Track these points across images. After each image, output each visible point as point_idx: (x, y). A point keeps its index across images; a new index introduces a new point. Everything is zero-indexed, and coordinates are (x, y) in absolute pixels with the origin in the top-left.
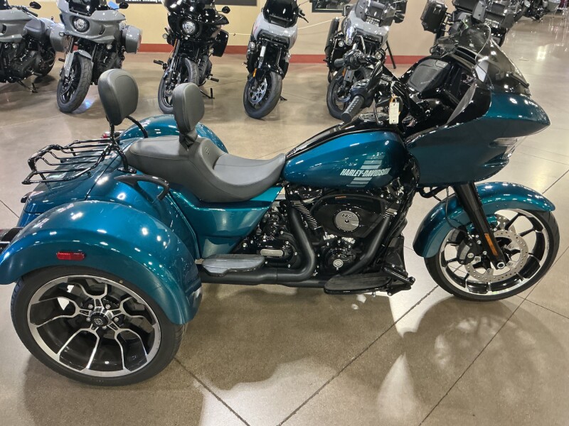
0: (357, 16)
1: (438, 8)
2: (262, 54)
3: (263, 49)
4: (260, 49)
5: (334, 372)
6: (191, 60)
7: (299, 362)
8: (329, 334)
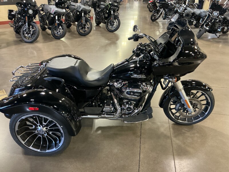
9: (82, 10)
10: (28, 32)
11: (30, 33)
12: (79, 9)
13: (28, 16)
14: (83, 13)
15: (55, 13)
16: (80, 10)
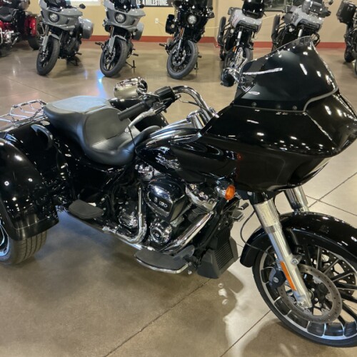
0: (303, 11)
1: (351, 7)
2: (239, 37)
3: (240, 33)
4: (238, 34)
6: (192, 41)
9: (299, 24)
10: (177, 57)
11: (180, 60)
12: (295, 21)
13: (186, 28)
14: (301, 31)
15: (238, 25)
16: (296, 24)
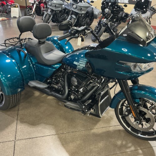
5: (55, 133)
7: (48, 125)
8: (66, 122)
